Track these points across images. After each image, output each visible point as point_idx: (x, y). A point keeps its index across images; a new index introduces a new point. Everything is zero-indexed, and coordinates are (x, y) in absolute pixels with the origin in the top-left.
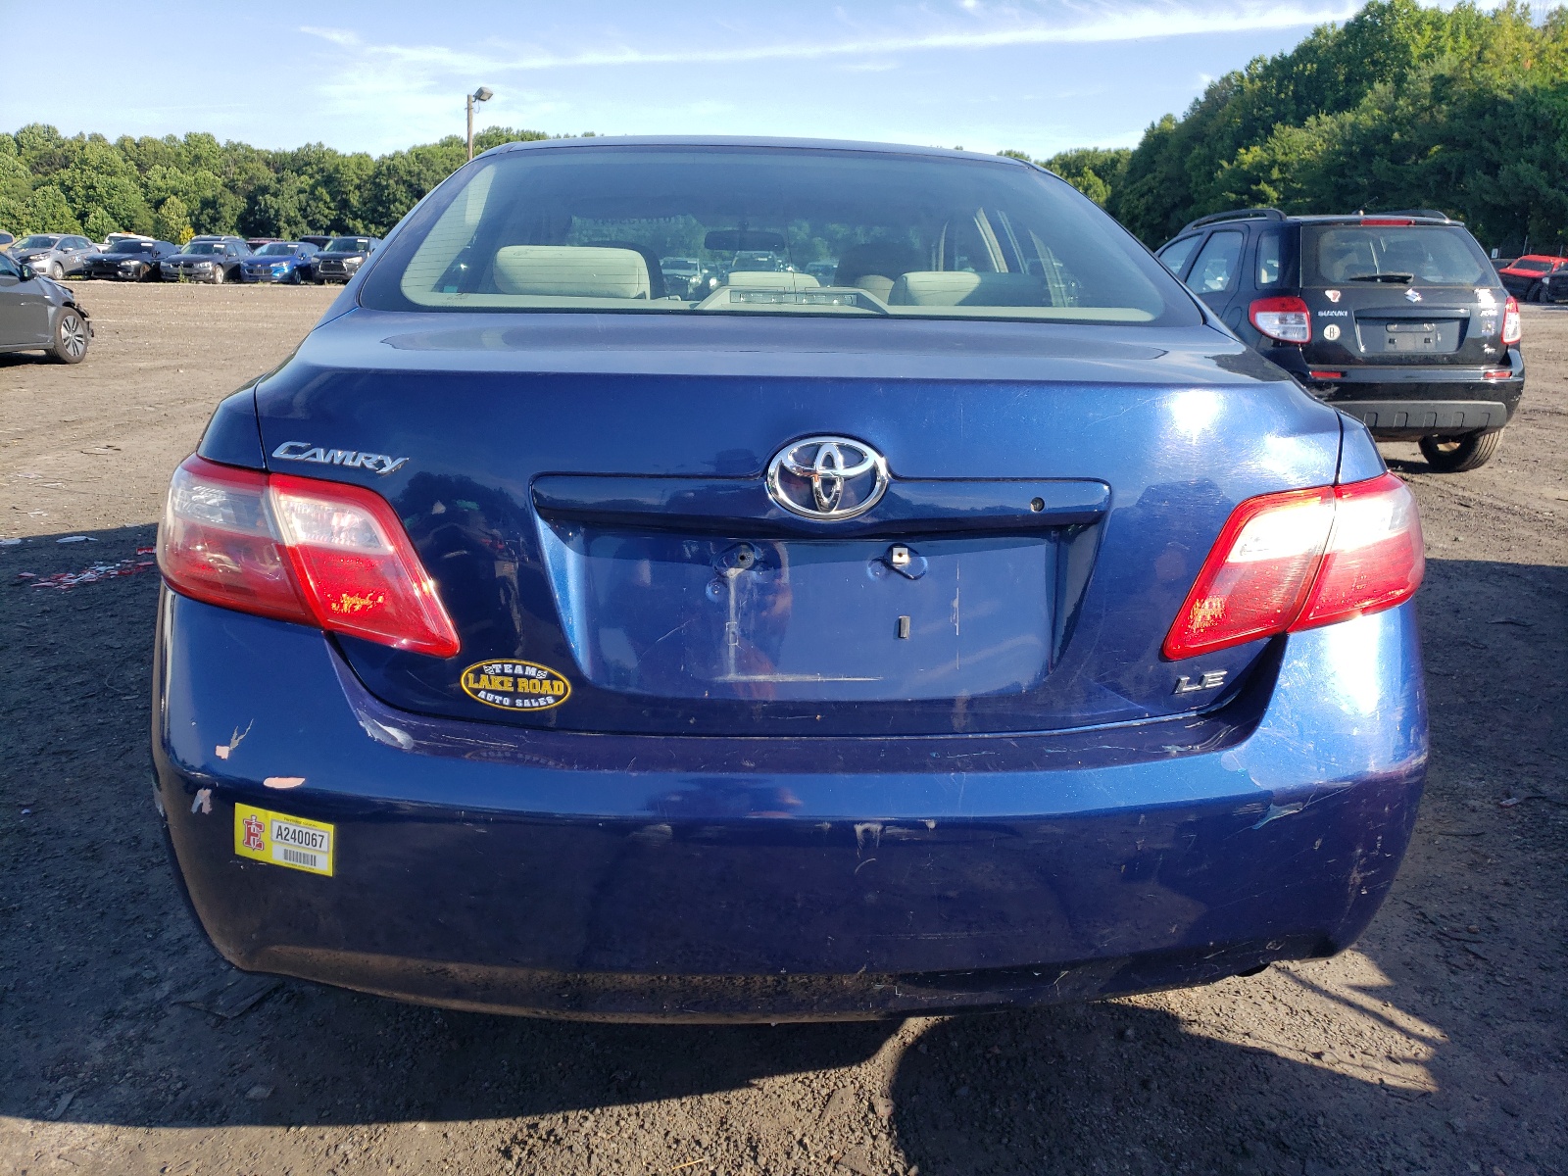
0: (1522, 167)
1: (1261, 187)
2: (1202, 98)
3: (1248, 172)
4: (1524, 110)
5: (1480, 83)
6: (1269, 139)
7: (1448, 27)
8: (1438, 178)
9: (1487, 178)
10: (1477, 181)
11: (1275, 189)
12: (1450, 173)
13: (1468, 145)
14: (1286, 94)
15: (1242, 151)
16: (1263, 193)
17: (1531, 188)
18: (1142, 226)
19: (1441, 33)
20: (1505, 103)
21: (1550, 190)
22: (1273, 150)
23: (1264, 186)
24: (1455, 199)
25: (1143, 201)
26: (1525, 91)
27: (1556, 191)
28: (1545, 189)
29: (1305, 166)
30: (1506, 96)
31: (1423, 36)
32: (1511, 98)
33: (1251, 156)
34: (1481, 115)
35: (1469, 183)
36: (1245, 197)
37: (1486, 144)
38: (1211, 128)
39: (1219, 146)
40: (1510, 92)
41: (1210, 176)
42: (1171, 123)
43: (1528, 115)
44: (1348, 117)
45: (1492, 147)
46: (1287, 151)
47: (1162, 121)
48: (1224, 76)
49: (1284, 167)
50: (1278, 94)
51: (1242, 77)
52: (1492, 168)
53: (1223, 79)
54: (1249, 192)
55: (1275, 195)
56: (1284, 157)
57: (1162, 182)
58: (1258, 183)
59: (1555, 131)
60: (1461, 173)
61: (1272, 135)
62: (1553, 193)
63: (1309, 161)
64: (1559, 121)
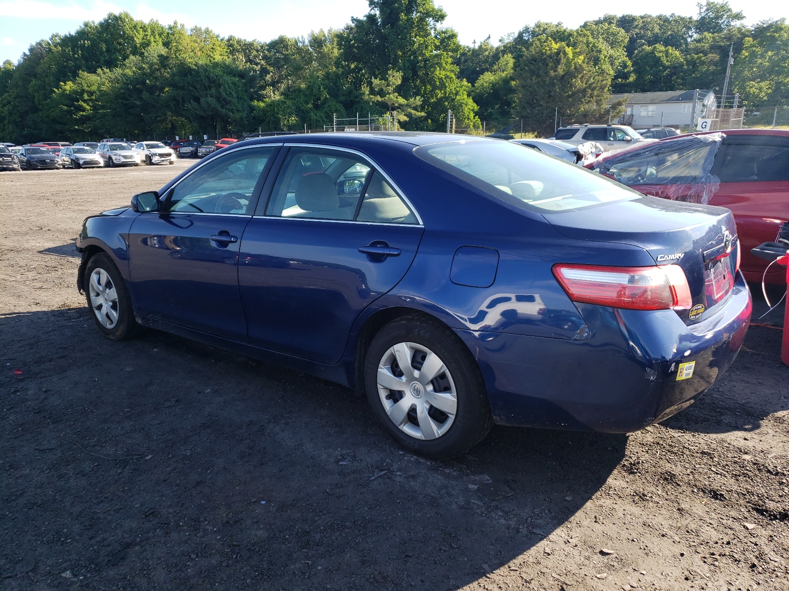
0: (209, 99)
1: (79, 103)
2: (28, 53)
3: (69, 95)
4: (203, 74)
5: (181, 60)
6: (77, 78)
7: (149, 30)
8: (174, 103)
9: (196, 103)
10: (191, 105)
11: (88, 105)
12: (179, 100)
13: (183, 88)
14: (78, 55)
15: (62, 83)
16: (82, 106)
17: (214, 108)
18: (9, 123)
19: (147, 33)
20: (194, 70)
21: (222, 110)
22: (81, 84)
23: (81, 103)
24: (184, 113)
25: (6, 108)
26: (202, 65)
27: (225, 110)
28: (220, 109)
29: (103, 94)
30: (194, 67)
31: (139, 34)
32: (196, 68)
33: (69, 86)
34: (186, 75)
35: (188, 106)
36: (72, 108)
37: (191, 88)
38: (39, 70)
39: (47, 80)
40: (196, 65)
41: (47, 96)
42: (10, 65)
43: (206, 76)
44: (119, 71)
45: (194, 90)
46: (89, 85)
47: (4, 63)
48: (38, 42)
49: (91, 93)
50: (74, 54)
51: (49, 43)
52: (197, 100)
53: (37, 43)
54: (73, 105)
55: (88, 107)
56: (88, 88)
57: (15, 98)
58: (78, 101)
59: (219, 84)
60: (184, 101)
61: (78, 76)
62: (224, 111)
63: (105, 91)
64: (219, 80)
